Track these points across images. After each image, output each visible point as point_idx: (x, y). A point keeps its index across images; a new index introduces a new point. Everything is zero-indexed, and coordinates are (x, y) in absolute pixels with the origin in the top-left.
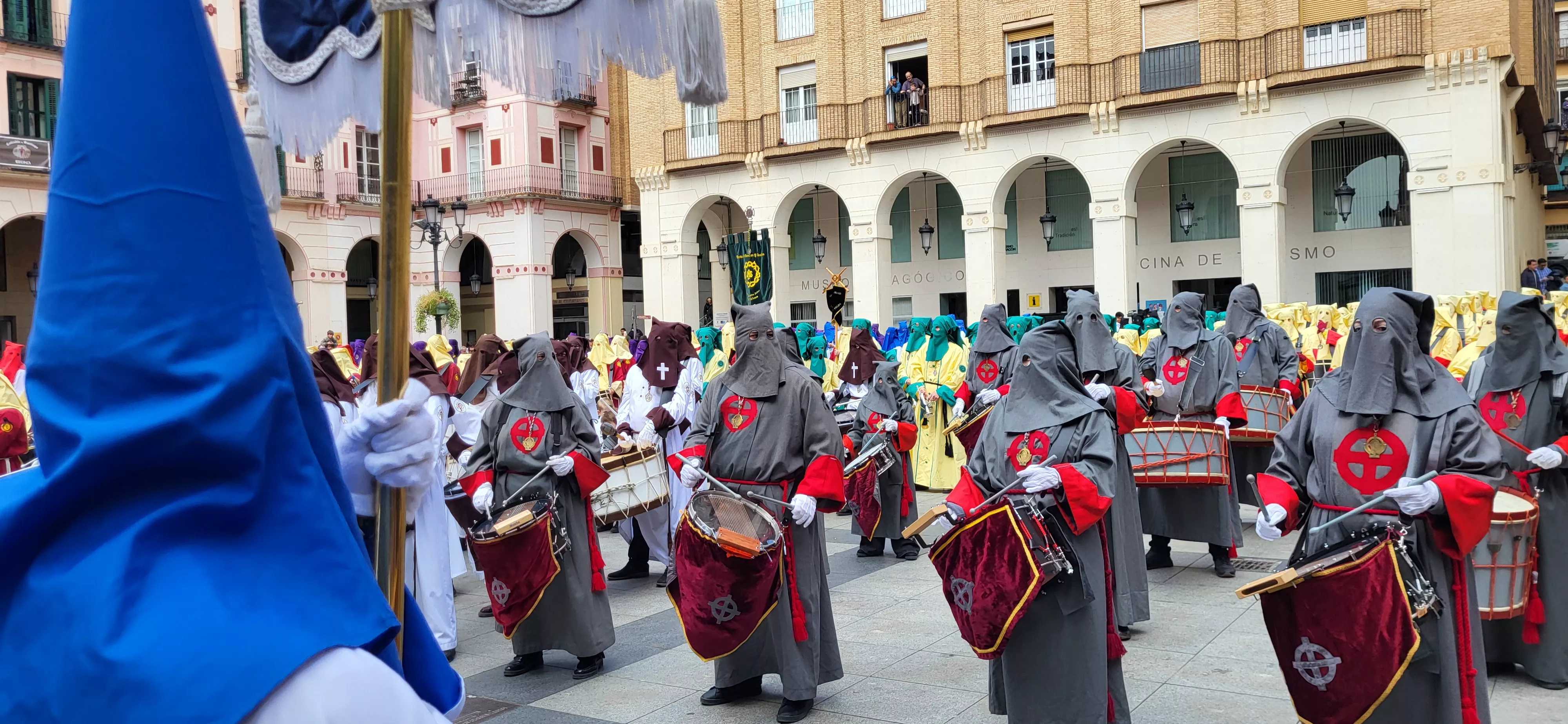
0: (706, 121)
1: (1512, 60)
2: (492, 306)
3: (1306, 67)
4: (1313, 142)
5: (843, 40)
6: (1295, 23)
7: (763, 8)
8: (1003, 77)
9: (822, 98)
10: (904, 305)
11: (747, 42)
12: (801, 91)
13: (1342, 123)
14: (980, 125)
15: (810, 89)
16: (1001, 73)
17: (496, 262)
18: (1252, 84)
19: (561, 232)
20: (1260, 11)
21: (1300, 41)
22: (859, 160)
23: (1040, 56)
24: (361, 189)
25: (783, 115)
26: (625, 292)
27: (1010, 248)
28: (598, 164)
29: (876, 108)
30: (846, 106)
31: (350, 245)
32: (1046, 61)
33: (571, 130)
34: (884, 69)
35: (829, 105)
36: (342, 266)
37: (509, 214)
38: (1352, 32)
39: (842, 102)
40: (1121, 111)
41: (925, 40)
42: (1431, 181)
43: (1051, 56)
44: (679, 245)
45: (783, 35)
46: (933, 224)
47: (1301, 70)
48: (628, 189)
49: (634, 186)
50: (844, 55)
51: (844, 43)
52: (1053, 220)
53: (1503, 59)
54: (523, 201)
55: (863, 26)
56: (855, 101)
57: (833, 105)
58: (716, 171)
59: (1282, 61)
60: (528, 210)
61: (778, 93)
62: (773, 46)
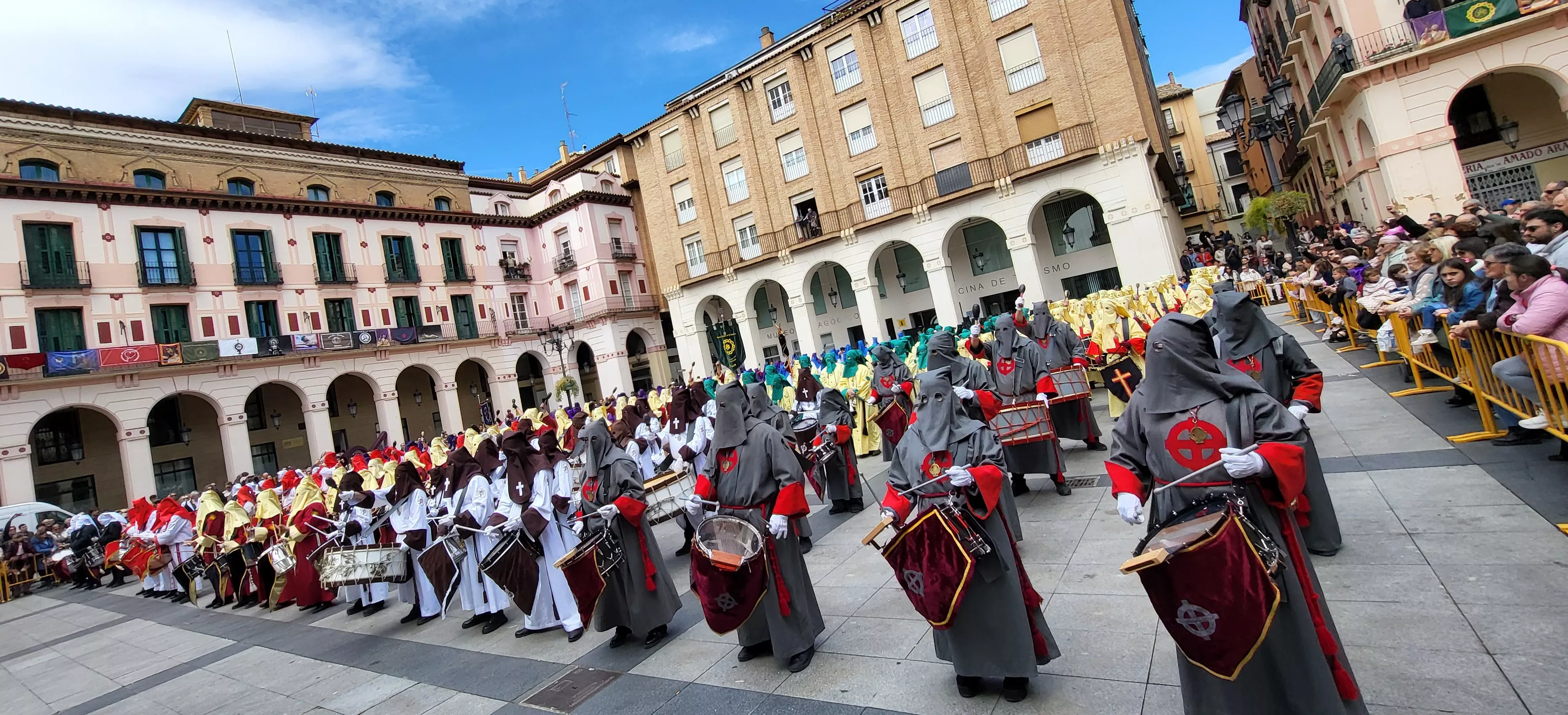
0: (697, 256)
1: (1149, 141)
2: (597, 378)
3: (1031, 165)
4: (1044, 207)
5: (766, 198)
6: (1020, 142)
7: (718, 189)
8: (860, 201)
9: (760, 231)
10: (828, 338)
11: (713, 209)
12: (748, 230)
13: (1059, 193)
14: (852, 230)
15: (752, 227)
16: (858, 199)
17: (596, 354)
18: (1002, 180)
19: (629, 331)
20: (998, 139)
21: (1024, 151)
22: (787, 262)
23: (878, 186)
24: (518, 327)
25: (740, 245)
26: (669, 358)
27: (882, 296)
28: (643, 290)
29: (791, 231)
30: (774, 233)
31: (516, 358)
32: (882, 188)
33: (624, 274)
35: (765, 234)
36: (514, 371)
37: (599, 326)
38: (1053, 141)
39: (772, 231)
40: (930, 208)
41: (812, 189)
42: (1118, 216)
43: (884, 185)
44: (695, 326)
45: (732, 201)
46: (836, 290)
47: (1029, 168)
48: (661, 300)
49: (664, 297)
50: (768, 206)
51: (767, 200)
52: (904, 276)
53: (1143, 141)
54: (605, 317)
55: (776, 188)
56: (779, 230)
57: (767, 234)
58: (708, 282)
59: (1017, 165)
60: (609, 322)
61: (735, 233)
62: (727, 208)
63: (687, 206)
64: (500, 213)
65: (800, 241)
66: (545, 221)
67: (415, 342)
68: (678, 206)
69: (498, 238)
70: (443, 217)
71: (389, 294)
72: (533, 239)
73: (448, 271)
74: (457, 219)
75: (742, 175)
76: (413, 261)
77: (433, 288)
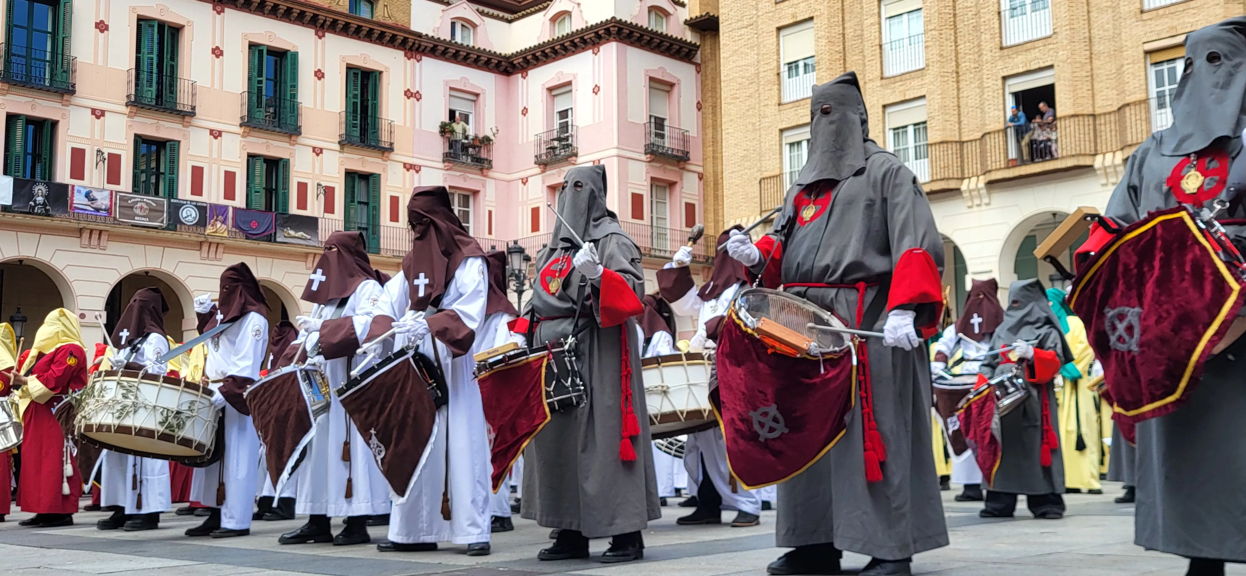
5: (957, 73)
7: (867, 44)
8: (1146, 101)
9: (934, 136)
12: (911, 130)
14: (1119, 156)
15: (921, 126)
16: (1142, 96)
22: (977, 201)
28: (690, 221)
29: (996, 142)
30: (962, 143)
33: (662, 186)
34: (1004, 100)
35: (942, 143)
39: (957, 139)
41: (1051, 67)
45: (890, 71)
50: (958, 89)
51: (958, 76)
55: (979, 56)
56: (972, 138)
57: (947, 142)
61: (884, 132)
62: (878, 83)
63: (801, 69)
64: (458, 39)
65: (1011, 164)
66: (535, 66)
67: (271, 239)
68: (784, 69)
69: (446, 82)
70: (359, 29)
71: (243, 147)
72: (508, 96)
73: (349, 126)
74: (382, 35)
75: (917, 24)
76: (294, 96)
77: (318, 151)
